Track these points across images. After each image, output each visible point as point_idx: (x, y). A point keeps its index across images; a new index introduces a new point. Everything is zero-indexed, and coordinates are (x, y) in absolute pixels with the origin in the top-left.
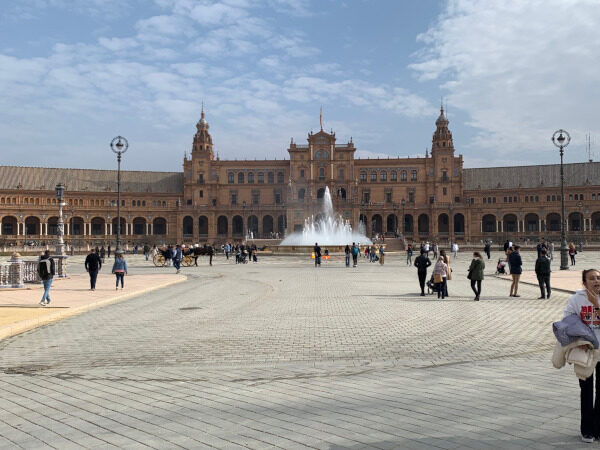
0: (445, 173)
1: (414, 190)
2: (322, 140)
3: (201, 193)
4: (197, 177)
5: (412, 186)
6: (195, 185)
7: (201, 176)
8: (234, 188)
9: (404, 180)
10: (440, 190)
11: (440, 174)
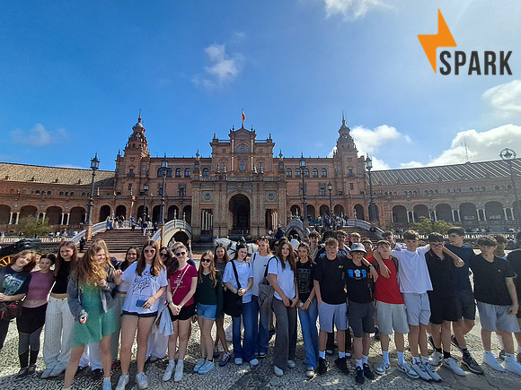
0: (351, 171)
1: (325, 185)
2: (242, 136)
3: (130, 185)
4: (127, 171)
5: (323, 181)
6: (125, 178)
7: (131, 170)
9: (315, 177)
10: (347, 185)
11: (347, 171)
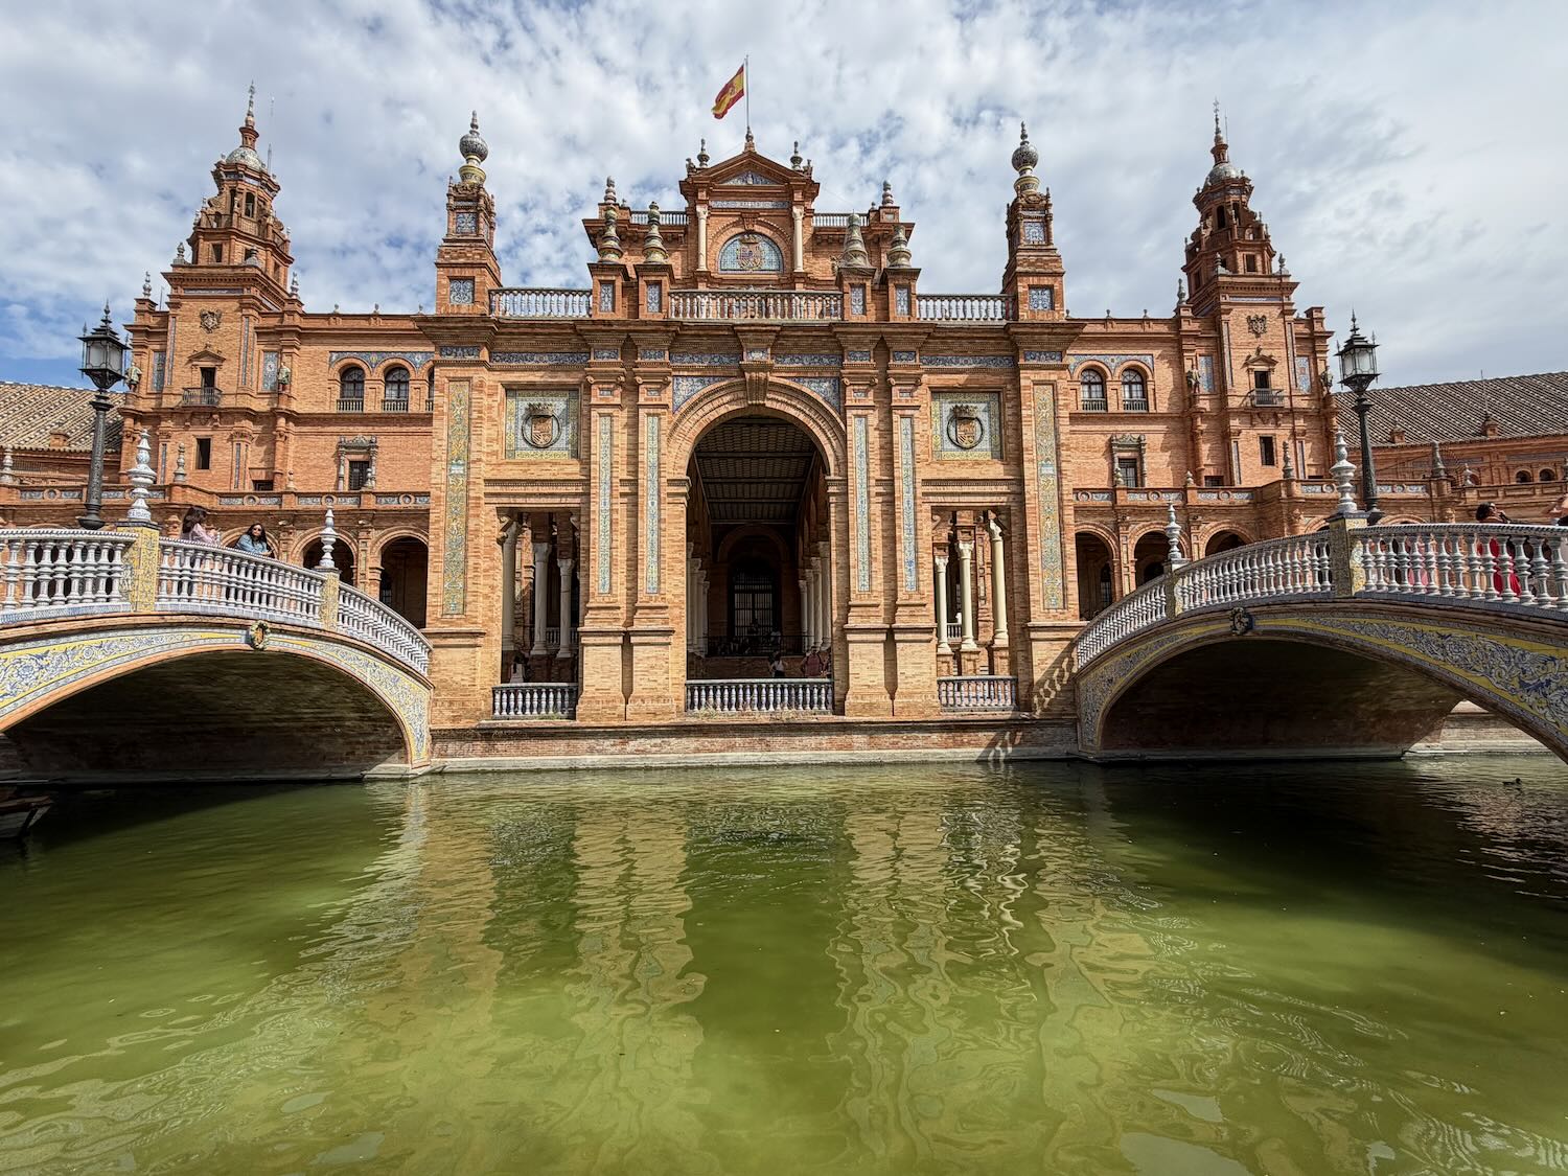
0: (1262, 380)
1: (1139, 447)
2: (751, 189)
3: (204, 446)
4: (185, 379)
5: (1129, 431)
6: (172, 413)
7: (209, 375)
8: (360, 434)
10: (1248, 445)
11: (1241, 384)
